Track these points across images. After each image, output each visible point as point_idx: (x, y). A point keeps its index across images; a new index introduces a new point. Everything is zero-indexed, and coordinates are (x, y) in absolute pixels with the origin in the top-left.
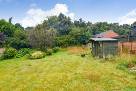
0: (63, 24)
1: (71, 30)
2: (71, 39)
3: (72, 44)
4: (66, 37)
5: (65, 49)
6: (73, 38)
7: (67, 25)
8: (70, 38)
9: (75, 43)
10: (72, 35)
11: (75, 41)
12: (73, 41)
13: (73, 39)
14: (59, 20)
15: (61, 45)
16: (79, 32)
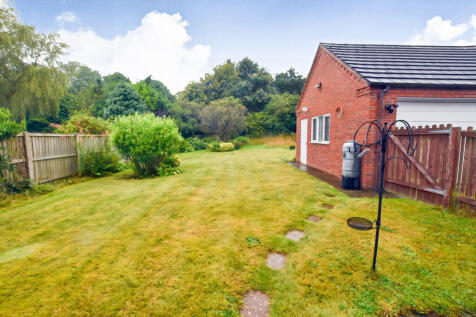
0: (251, 86)
1: (269, 99)
2: (268, 122)
3: (270, 130)
4: (259, 115)
5: (256, 141)
6: (274, 118)
7: (261, 90)
8: (267, 119)
9: (277, 130)
10: (272, 112)
11: (277, 125)
12: (274, 126)
13: (273, 121)
14: (244, 77)
15: (249, 132)
16: (287, 106)
